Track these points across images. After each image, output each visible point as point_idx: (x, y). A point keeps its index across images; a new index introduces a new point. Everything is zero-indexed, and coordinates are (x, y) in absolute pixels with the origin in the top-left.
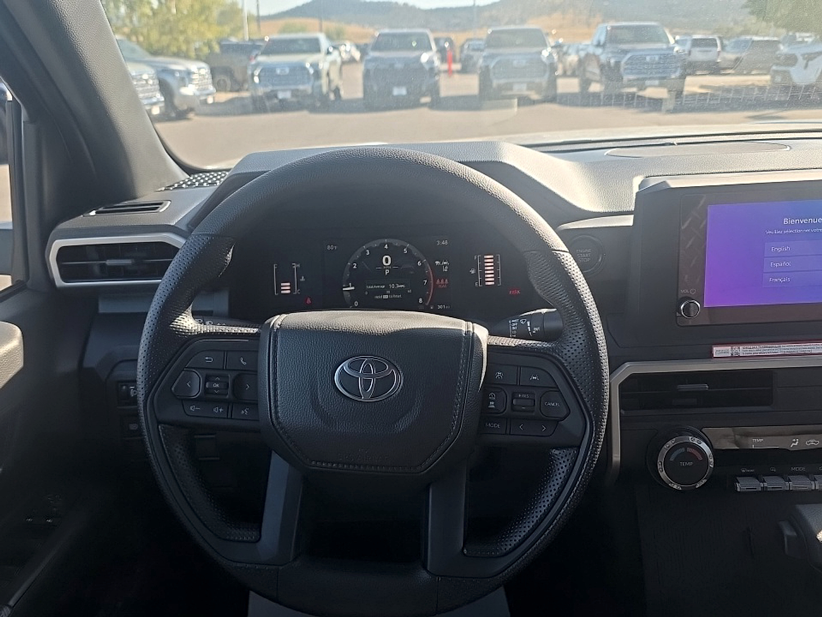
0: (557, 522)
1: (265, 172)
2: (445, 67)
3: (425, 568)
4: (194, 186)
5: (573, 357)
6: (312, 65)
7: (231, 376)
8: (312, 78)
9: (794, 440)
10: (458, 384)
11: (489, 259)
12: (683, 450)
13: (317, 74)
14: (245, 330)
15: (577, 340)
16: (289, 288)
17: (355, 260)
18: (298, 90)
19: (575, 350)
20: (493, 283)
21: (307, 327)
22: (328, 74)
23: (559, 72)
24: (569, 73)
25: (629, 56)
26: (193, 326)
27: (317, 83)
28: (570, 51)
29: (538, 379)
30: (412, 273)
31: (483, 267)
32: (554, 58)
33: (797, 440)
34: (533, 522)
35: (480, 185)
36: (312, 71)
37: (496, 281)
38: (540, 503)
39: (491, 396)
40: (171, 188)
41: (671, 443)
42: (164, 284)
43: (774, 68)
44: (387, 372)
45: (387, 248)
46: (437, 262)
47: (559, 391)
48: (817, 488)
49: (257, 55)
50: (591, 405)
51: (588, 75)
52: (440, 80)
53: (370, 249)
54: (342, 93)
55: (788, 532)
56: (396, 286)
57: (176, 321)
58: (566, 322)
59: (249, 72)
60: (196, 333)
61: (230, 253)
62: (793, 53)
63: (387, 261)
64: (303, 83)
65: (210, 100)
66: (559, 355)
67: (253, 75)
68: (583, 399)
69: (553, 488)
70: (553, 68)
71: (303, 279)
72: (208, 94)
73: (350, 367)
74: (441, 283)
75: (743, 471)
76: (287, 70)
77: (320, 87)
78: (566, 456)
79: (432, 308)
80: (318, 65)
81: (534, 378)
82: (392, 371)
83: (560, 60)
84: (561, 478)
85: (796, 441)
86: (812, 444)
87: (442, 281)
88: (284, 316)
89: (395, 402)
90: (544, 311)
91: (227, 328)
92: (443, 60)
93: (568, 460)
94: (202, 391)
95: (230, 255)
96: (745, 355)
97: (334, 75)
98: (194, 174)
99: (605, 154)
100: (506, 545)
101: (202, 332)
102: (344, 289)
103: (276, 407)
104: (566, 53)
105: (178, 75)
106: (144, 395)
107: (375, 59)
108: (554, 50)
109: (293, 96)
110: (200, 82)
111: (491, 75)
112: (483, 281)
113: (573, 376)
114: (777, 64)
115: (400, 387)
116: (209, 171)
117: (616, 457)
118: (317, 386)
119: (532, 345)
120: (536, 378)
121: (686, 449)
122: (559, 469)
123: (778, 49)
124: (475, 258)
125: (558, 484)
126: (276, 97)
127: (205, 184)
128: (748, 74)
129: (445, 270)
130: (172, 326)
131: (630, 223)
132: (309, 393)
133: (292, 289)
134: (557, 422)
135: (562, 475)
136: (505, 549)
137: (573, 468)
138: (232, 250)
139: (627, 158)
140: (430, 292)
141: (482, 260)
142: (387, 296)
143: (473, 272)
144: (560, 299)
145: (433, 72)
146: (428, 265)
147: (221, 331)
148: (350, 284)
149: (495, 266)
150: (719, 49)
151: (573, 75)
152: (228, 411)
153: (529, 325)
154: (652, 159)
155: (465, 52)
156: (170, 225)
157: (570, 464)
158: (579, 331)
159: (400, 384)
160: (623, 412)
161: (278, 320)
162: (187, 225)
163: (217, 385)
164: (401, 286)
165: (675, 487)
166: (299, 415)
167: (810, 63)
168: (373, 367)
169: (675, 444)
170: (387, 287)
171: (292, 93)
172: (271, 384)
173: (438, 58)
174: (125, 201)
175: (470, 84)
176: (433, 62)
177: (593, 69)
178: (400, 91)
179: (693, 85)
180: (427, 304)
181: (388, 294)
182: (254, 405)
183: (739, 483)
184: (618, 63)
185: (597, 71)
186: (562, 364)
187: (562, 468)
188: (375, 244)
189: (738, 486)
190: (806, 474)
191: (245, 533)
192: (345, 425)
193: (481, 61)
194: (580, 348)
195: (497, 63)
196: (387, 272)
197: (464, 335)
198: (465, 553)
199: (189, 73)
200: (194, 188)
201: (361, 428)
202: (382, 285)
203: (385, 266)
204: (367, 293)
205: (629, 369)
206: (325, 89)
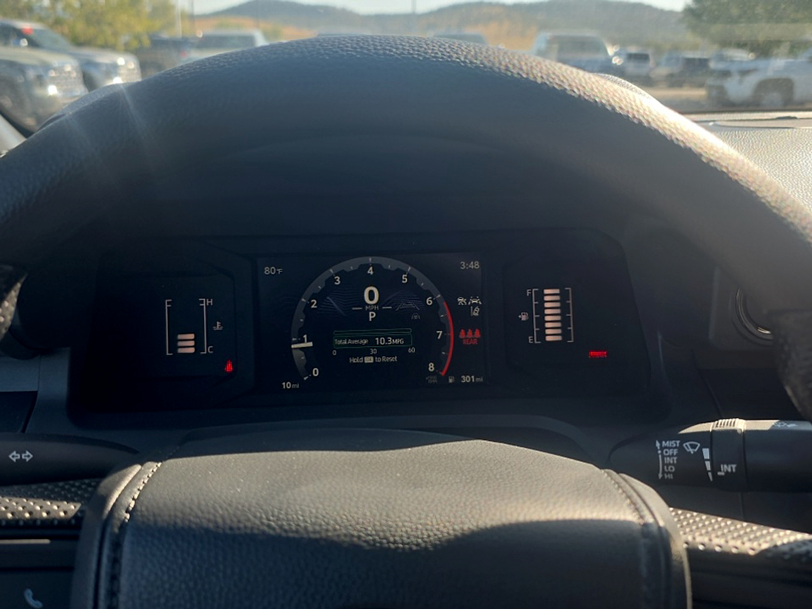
11: (551, 295)
30: (416, 317)
31: (541, 309)
37: (565, 333)
45: (372, 273)
46: (461, 300)
53: (341, 274)
56: (387, 341)
71: (218, 326)
74: (468, 336)
79: (451, 381)
112: (542, 334)
133: (198, 345)
140: (447, 351)
141: (540, 297)
142: (372, 358)
143: (524, 318)
148: (305, 336)
149: (564, 308)
164: (397, 341)
170: (372, 342)
180: (443, 374)
181: (374, 355)
188: (351, 265)
196: (372, 316)
202: (363, 338)
203: (368, 305)
204: (335, 353)
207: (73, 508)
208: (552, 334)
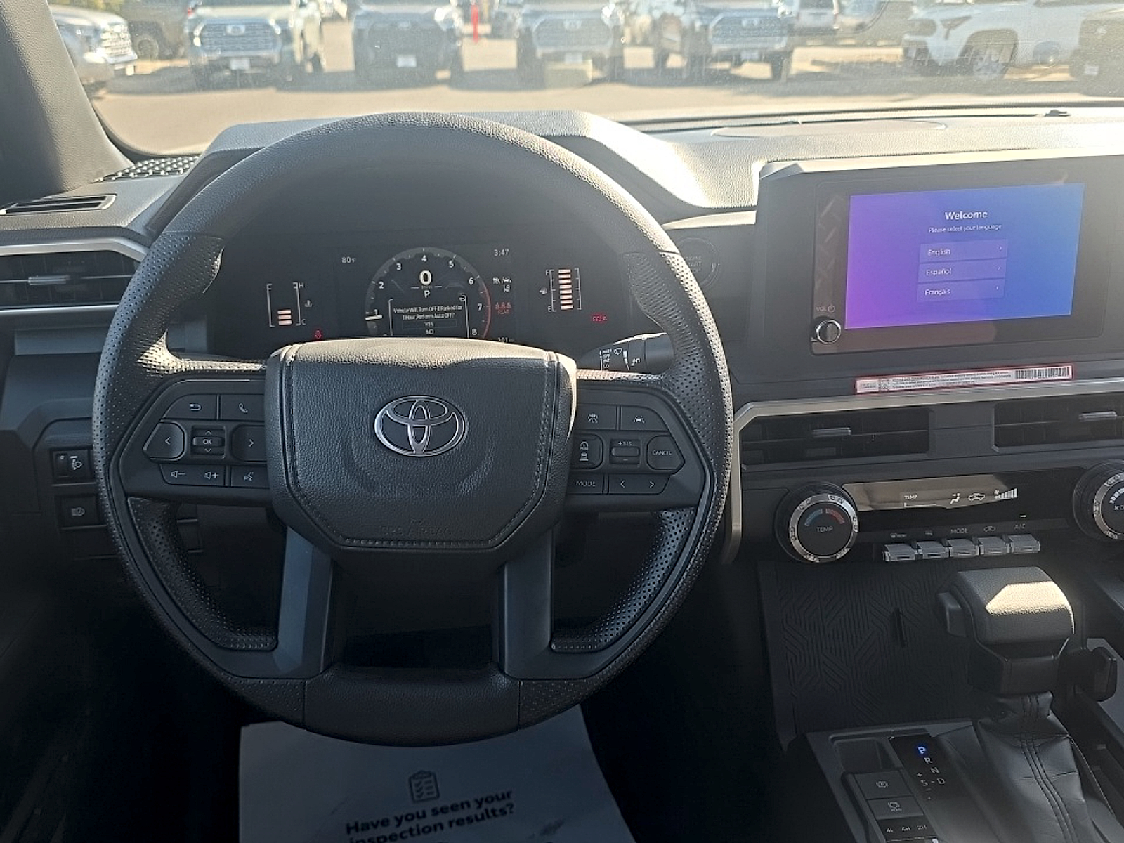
0: (676, 596)
1: (259, 149)
2: (468, 29)
3: (502, 671)
4: (147, 175)
5: (688, 390)
6: (278, 22)
7: (227, 428)
8: (280, 43)
9: (955, 495)
10: (542, 430)
12: (820, 512)
13: (287, 36)
14: (244, 366)
15: (693, 367)
16: (289, 317)
17: (381, 278)
18: (258, 57)
19: (691, 382)
20: (571, 307)
21: (334, 359)
22: (302, 35)
23: (626, 39)
24: (639, 41)
25: (720, 17)
26: (170, 361)
27: (286, 48)
28: (639, 10)
29: (643, 422)
31: (557, 285)
32: (618, 19)
33: (958, 494)
34: (640, 604)
35: (563, 163)
36: (278, 31)
37: (575, 304)
38: (648, 579)
39: (582, 446)
40: (114, 178)
41: (805, 504)
42: (123, 310)
43: (907, 37)
44: (446, 417)
46: (495, 280)
47: (671, 436)
48: (982, 553)
49: (196, 6)
50: (711, 452)
51: (666, 45)
52: (463, 47)
54: (324, 63)
55: (951, 605)
57: (146, 354)
58: (677, 346)
59: (187, 31)
60: (175, 371)
61: (219, 259)
62: (931, 18)
63: (426, 278)
64: (267, 48)
65: (130, 71)
66: (669, 389)
67: (192, 36)
68: (701, 445)
69: (664, 560)
70: (617, 32)
72: (127, 62)
73: (395, 411)
75: (894, 536)
76: (243, 29)
77: (292, 53)
78: (680, 518)
80: (287, 23)
81: (637, 420)
82: (453, 415)
83: (627, 23)
84: (674, 547)
85: (957, 496)
86: (977, 498)
87: (503, 305)
88: (297, 346)
89: (459, 456)
90: (645, 337)
91: (218, 363)
92: (466, 19)
93: (683, 523)
94: (188, 448)
95: (218, 262)
96: (895, 389)
97: (311, 38)
98: (141, 161)
99: (712, 134)
100: (606, 635)
101: (184, 370)
102: (367, 319)
103: (294, 468)
104: (634, 13)
105: (78, 32)
106: (105, 458)
107: (368, 15)
108: (618, 7)
109: (252, 66)
110: (114, 44)
111: (535, 40)
112: (558, 304)
113: (688, 415)
114: (911, 33)
115: (465, 437)
116: (165, 157)
117: (737, 526)
118: (351, 438)
119: (634, 378)
120: (640, 420)
121: (824, 511)
122: (671, 536)
123: (911, 12)
124: (547, 273)
125: (671, 554)
126: (227, 67)
127: (163, 173)
128: (875, 45)
129: (507, 291)
130: (139, 361)
131: (752, 221)
132: (339, 448)
133: (294, 319)
134: (668, 475)
135: (676, 543)
136: (606, 641)
137: (689, 534)
138: (220, 254)
139: (740, 139)
144: (670, 315)
145: (452, 35)
146: (484, 284)
147: (210, 368)
150: (835, 11)
151: (645, 43)
152: (225, 476)
153: (626, 356)
154: (774, 139)
155: (496, 8)
156: (120, 227)
157: (685, 528)
158: (695, 356)
159: (464, 432)
160: (744, 467)
161: (290, 352)
162: (145, 227)
163: (209, 442)
165: (811, 559)
166: (327, 477)
167: (952, 32)
168: (426, 411)
169: (811, 504)
171: (251, 63)
172: (286, 437)
173: (459, 16)
174: (49, 195)
175: (505, 54)
176: (452, 22)
177: (672, 36)
178: (407, 62)
179: (803, 59)
182: (261, 467)
183: (888, 551)
184: (706, 27)
185: (677, 38)
186: (674, 401)
187: (674, 534)
189: (887, 555)
190: (968, 537)
191: (256, 639)
192: (391, 489)
193: (519, 22)
194: (697, 379)
195: (542, 24)
196: (426, 293)
197: (547, 366)
198: (554, 648)
199: (97, 31)
200: (147, 177)
201: (412, 491)
203: (423, 285)
205: (753, 411)
206: (298, 57)
207: (259, 366)
208: (567, 303)
